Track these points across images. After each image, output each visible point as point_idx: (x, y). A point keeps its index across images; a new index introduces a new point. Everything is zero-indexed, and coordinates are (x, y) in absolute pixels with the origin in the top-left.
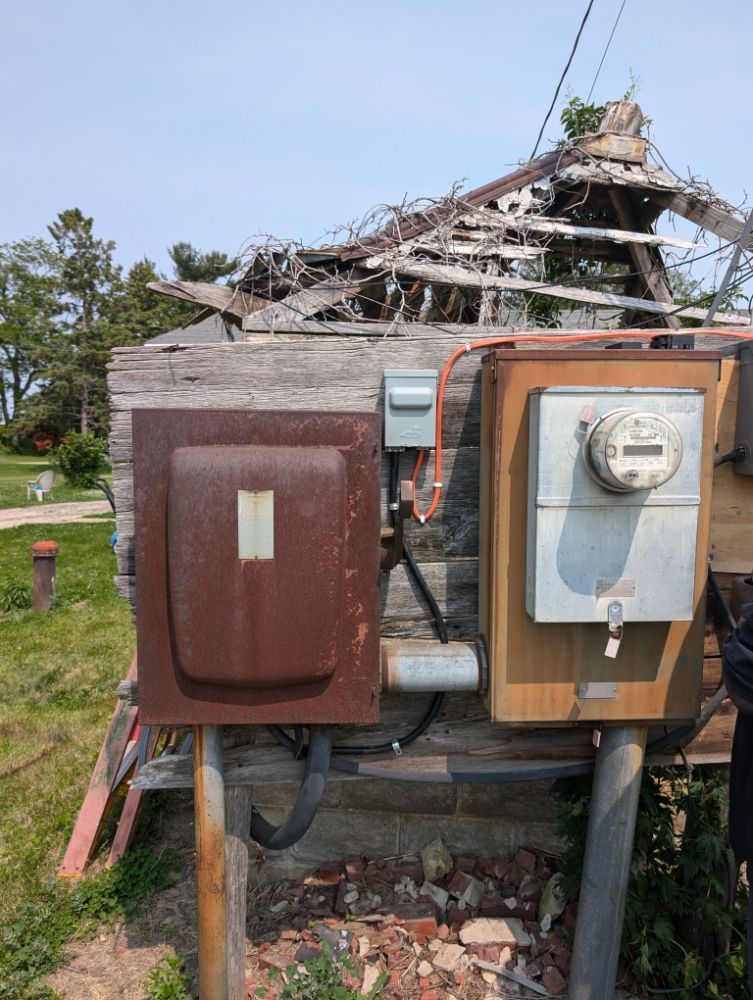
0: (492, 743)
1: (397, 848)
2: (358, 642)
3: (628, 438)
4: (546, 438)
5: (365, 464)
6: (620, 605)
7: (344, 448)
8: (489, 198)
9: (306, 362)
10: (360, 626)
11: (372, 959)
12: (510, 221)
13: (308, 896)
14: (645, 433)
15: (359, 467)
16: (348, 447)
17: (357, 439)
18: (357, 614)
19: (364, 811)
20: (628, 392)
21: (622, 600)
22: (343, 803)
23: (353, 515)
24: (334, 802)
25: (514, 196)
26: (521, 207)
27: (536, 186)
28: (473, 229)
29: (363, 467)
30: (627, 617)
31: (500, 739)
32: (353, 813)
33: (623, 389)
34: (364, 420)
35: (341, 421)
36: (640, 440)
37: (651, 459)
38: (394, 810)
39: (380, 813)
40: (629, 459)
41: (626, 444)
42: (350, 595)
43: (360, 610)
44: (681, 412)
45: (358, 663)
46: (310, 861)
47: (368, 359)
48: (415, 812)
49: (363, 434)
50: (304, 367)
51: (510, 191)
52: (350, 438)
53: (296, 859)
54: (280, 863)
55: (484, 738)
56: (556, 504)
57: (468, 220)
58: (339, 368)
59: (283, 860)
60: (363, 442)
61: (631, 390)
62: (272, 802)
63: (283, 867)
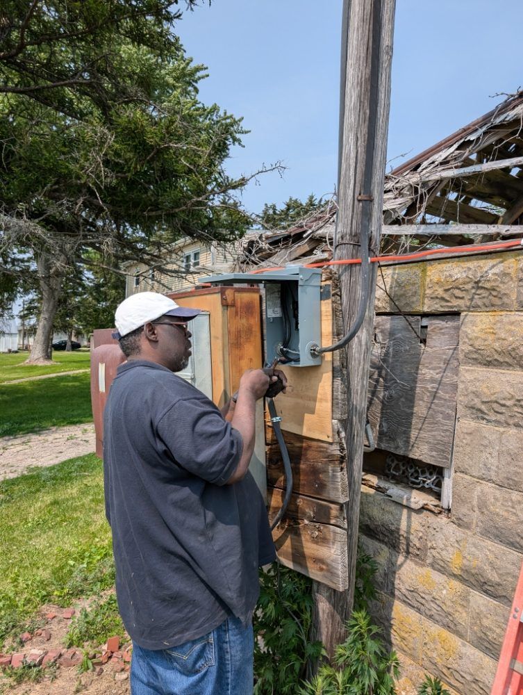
8: (416, 163)
27: (469, 140)
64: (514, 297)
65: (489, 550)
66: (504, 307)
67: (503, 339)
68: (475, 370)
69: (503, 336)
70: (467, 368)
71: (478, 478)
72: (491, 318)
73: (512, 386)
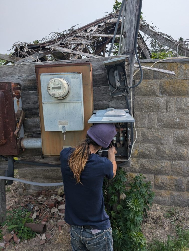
0: (54, 161)
1: (55, 188)
2: (11, 137)
3: (53, 85)
4: (43, 86)
5: (8, 94)
6: (65, 127)
7: (3, 91)
8: (85, 29)
9: (2, 71)
10: (11, 133)
11: (37, 211)
12: (89, 34)
13: (33, 198)
14: (57, 84)
15: (7, 95)
16: (4, 91)
17: (6, 88)
18: (10, 130)
19: (47, 179)
20: (61, 74)
21: (65, 125)
22: (43, 177)
23: (7, 107)
24: (40, 177)
25: (92, 28)
26: (93, 30)
27: (100, 25)
28: (78, 37)
29: (8, 95)
30: (67, 130)
31: (55, 160)
32: (45, 179)
33: (60, 73)
34: (7, 84)
35: (2, 84)
36: (55, 86)
37: (59, 90)
38: (54, 179)
39: (51, 180)
40: (53, 90)
41: (52, 86)
42: (8, 126)
43: (11, 129)
44: (75, 79)
45: (11, 141)
46: (36, 190)
47: (17, 69)
48: (58, 180)
49: (7, 87)
50: (2, 72)
51: (92, 26)
52: (4, 88)
53: (33, 190)
54: (29, 190)
55: (52, 160)
56: (46, 102)
57: (77, 35)
58: (10, 72)
59: (30, 190)
60: (7, 89)
61: (62, 73)
62: (27, 177)
63: (30, 191)
64: (152, 76)
65: (146, 146)
66: (149, 79)
67: (150, 88)
68: (140, 97)
69: (150, 87)
70: (137, 97)
71: (141, 128)
72: (145, 82)
73: (153, 101)
